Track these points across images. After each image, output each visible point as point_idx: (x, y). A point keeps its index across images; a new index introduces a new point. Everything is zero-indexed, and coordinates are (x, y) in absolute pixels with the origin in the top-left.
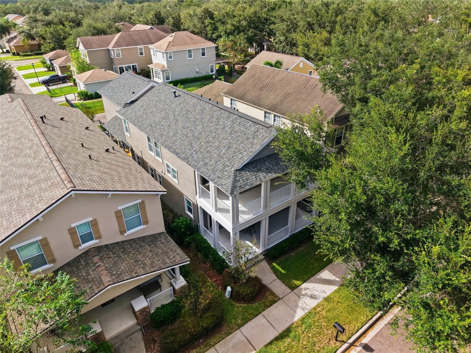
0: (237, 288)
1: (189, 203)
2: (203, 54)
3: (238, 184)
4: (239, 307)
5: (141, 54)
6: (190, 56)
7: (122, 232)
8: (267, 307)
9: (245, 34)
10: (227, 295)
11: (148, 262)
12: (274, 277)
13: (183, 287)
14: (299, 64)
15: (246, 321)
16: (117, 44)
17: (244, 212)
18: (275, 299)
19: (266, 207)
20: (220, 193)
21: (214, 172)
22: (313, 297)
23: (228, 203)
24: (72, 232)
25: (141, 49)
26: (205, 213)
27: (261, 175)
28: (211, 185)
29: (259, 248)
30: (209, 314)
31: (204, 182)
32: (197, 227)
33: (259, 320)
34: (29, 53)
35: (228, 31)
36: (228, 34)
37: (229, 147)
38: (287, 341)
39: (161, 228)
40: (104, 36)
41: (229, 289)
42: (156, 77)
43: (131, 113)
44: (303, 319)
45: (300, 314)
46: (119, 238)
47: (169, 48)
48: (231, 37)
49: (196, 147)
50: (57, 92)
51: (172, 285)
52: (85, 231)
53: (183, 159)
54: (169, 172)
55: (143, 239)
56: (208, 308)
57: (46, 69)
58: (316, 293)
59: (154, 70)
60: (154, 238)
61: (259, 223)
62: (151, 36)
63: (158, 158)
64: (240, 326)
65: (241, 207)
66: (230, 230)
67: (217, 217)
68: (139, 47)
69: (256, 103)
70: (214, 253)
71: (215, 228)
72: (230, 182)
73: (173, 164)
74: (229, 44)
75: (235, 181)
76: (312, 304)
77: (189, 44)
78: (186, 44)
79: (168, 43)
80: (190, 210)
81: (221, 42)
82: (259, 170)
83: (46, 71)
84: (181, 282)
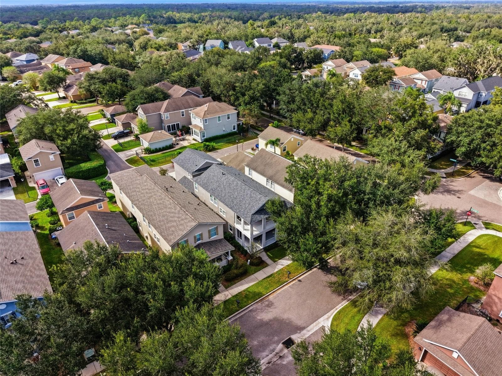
0: (252, 260)
1: (230, 226)
2: (228, 118)
3: (253, 220)
4: (253, 268)
5: (183, 115)
6: (219, 120)
7: (209, 238)
8: (264, 268)
9: (258, 103)
10: (248, 263)
11: (220, 249)
12: (268, 258)
13: (231, 260)
14: (291, 139)
15: (255, 272)
16: (167, 110)
17: (255, 231)
18: (267, 265)
19: (264, 228)
20: (245, 223)
21: (243, 214)
22: (282, 265)
23: (249, 227)
24: (195, 237)
25: (182, 112)
26: (238, 230)
27: (262, 216)
28: (242, 220)
29: (261, 246)
30: (242, 268)
31: (238, 217)
32: (234, 237)
33: (261, 272)
34: (84, 101)
35: (246, 101)
36: (246, 104)
37: (249, 204)
38: (271, 278)
39: (222, 237)
40: (156, 103)
41: (249, 261)
42: (195, 134)
43: (200, 181)
44: (277, 272)
45: (276, 270)
46: (208, 240)
47: (205, 116)
48: (248, 106)
49: (235, 203)
50: (126, 145)
51: (227, 259)
52: (198, 237)
53: (230, 208)
54: (221, 212)
55: (216, 241)
56: (241, 267)
57: (107, 121)
58: (284, 264)
59: (193, 130)
60: (220, 241)
61: (261, 235)
62: (190, 102)
63: (215, 205)
64: (253, 274)
65: (254, 229)
66: (250, 238)
67: (244, 232)
68: (181, 111)
69: (262, 174)
70: (243, 248)
71: (243, 237)
72: (249, 219)
73: (224, 209)
74: (247, 111)
75: (252, 219)
76: (281, 267)
77: (218, 112)
78: (216, 112)
79: (204, 112)
80: (231, 229)
81: (241, 108)
82: (261, 214)
83: (107, 123)
84: (230, 258)
